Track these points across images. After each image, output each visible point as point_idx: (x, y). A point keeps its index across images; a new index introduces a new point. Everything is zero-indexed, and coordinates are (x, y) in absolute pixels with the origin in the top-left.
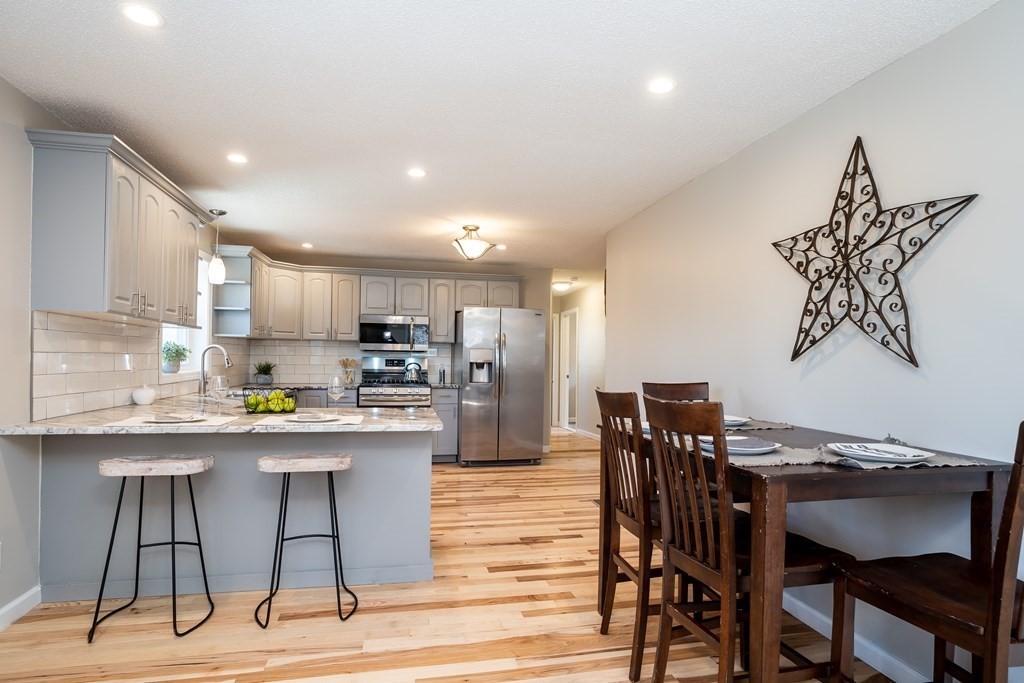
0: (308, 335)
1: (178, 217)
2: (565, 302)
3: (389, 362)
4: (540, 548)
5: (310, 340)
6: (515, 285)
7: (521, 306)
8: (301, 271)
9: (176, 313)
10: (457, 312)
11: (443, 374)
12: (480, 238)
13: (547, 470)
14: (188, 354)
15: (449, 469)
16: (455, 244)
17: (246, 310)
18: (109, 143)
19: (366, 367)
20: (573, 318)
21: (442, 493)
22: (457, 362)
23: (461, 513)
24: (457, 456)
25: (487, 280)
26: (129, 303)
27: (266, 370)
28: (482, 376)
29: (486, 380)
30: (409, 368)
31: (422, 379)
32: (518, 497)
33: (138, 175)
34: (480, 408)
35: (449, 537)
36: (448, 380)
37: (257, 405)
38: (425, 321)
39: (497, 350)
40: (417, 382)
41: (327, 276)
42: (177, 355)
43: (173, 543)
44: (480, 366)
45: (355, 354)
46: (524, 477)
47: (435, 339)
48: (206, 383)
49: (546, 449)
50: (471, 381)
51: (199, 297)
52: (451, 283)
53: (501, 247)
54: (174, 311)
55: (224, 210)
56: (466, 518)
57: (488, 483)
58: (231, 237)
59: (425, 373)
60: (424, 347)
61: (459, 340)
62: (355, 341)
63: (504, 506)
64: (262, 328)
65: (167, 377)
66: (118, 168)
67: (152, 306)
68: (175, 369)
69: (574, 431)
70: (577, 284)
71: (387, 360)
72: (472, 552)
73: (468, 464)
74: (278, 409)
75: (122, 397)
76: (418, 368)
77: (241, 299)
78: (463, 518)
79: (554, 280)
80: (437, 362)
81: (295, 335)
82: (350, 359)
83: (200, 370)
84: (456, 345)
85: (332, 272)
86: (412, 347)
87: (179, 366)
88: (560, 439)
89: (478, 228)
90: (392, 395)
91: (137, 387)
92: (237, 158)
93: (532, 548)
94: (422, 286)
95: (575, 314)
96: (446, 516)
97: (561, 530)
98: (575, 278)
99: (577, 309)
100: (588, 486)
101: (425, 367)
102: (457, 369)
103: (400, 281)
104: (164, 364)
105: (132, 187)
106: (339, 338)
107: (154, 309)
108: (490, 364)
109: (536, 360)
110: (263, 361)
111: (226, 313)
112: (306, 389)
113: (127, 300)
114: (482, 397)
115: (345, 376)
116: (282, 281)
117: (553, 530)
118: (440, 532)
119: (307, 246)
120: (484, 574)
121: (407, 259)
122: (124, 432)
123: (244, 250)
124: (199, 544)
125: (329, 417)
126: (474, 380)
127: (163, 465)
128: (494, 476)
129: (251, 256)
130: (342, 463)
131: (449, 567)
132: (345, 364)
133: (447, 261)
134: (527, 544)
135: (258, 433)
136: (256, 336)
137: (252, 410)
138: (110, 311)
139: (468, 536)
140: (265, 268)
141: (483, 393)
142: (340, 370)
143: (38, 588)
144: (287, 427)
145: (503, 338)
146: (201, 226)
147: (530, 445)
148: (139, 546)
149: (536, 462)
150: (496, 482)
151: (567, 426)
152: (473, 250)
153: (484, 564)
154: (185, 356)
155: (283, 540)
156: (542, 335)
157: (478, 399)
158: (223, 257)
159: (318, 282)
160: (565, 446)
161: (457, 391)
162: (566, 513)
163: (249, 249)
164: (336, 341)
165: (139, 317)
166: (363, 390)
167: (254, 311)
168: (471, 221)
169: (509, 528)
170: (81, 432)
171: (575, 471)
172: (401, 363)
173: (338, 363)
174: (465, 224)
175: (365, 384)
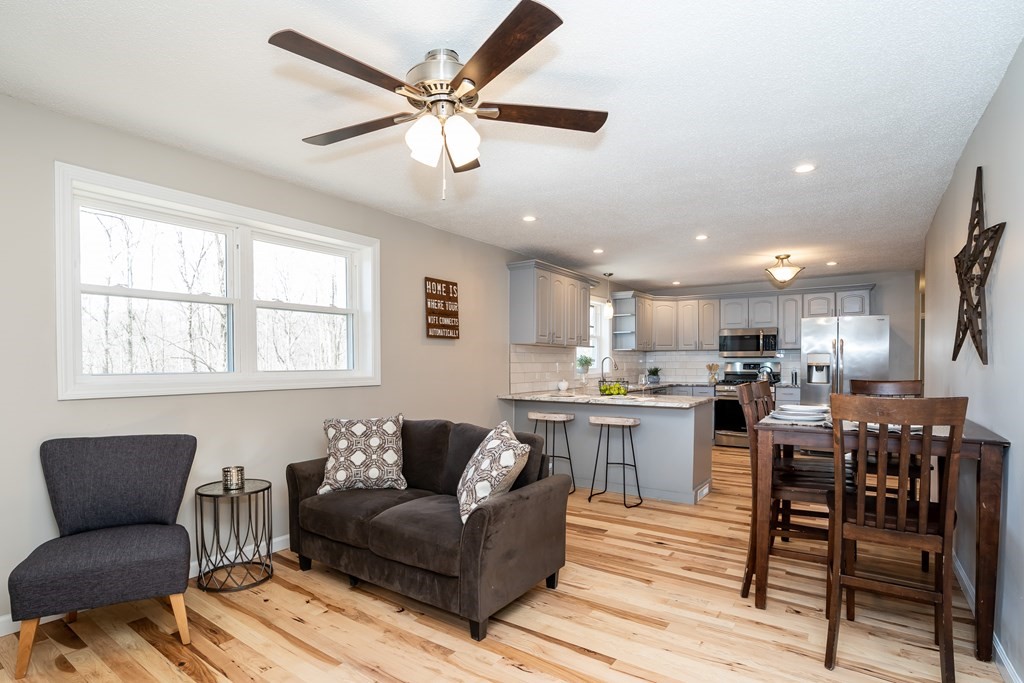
0: (681, 347)
1: (575, 287)
3: (746, 366)
5: (683, 350)
6: (865, 293)
8: (676, 300)
11: (795, 376)
12: (791, 265)
14: (593, 362)
17: (632, 333)
18: (534, 263)
19: (729, 369)
25: (835, 291)
26: (546, 338)
27: (654, 372)
28: (820, 378)
29: (824, 381)
30: (762, 371)
31: (773, 380)
33: (549, 272)
36: (799, 381)
37: (605, 391)
38: (774, 332)
39: (834, 354)
41: (694, 302)
42: (586, 362)
44: (819, 368)
45: (717, 359)
47: (784, 346)
50: (810, 382)
51: (591, 329)
52: (798, 297)
54: (575, 338)
55: (612, 272)
58: (621, 287)
59: (776, 376)
60: (773, 353)
61: (798, 347)
62: (716, 350)
64: (645, 343)
65: (580, 375)
66: (538, 272)
68: (586, 371)
71: (745, 365)
75: (553, 386)
76: (771, 371)
77: (628, 325)
81: (673, 347)
82: (715, 364)
84: (797, 351)
85: (699, 299)
86: (762, 354)
87: (588, 369)
89: (788, 256)
91: (560, 381)
92: (598, 251)
94: (771, 303)
101: (776, 370)
103: (752, 300)
104: (579, 368)
105: (547, 280)
106: (705, 348)
107: (561, 339)
108: (828, 367)
111: (622, 335)
112: (677, 385)
113: (545, 336)
115: (711, 376)
116: (661, 310)
119: (676, 282)
120: (733, 509)
122: (538, 399)
123: (628, 294)
124: (570, 459)
126: (812, 381)
129: (634, 296)
132: (710, 368)
136: (641, 349)
137: (603, 393)
138: (538, 342)
140: (650, 302)
142: (708, 372)
144: (605, 401)
145: (840, 343)
146: (591, 287)
154: (591, 363)
155: (607, 464)
159: (688, 307)
163: (632, 292)
164: (703, 350)
165: (552, 344)
166: (718, 388)
167: (638, 333)
168: (782, 252)
170: (523, 399)
172: (757, 366)
173: (704, 366)
174: (777, 254)
175: (725, 382)
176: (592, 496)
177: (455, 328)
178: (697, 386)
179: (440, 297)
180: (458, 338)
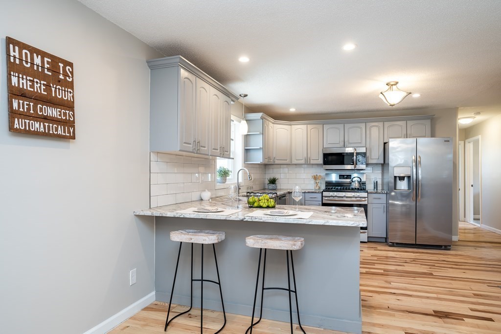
0: (294, 162)
1: (219, 98)
2: (468, 133)
3: (341, 177)
4: (452, 324)
5: (296, 164)
6: (428, 122)
7: (433, 135)
8: (291, 125)
9: (218, 151)
10: (385, 143)
11: (376, 184)
12: (399, 90)
13: (456, 255)
14: (230, 173)
15: (380, 247)
16: (381, 96)
17: (260, 149)
18: (178, 60)
19: (328, 179)
20: (476, 144)
21: (374, 264)
22: (386, 176)
23: (386, 282)
24: (386, 238)
25: (406, 120)
26: (191, 146)
27: (273, 181)
28: (403, 185)
29: (406, 188)
30: (354, 180)
31: (362, 187)
32: (431, 274)
33: (195, 77)
34: (402, 206)
35: (377, 299)
36: (380, 188)
37: (254, 203)
38: (363, 150)
39: (414, 168)
40: (358, 189)
41: (304, 127)
42: (225, 174)
43: (202, 280)
44: (402, 178)
45: (321, 172)
46: (437, 259)
47: (370, 161)
48: (239, 189)
49: (455, 238)
50: (395, 189)
51: (232, 141)
52: (381, 124)
53: (416, 96)
54: (217, 150)
55: (246, 94)
56: (390, 286)
57: (408, 260)
58: (252, 109)
59: (364, 184)
60: (363, 167)
61: (386, 162)
62: (321, 164)
63: (420, 280)
64: (269, 158)
65: (219, 186)
66: (183, 73)
67: (205, 147)
68: (224, 181)
69: (479, 225)
70: (479, 118)
71: (340, 175)
72: (394, 316)
73: (393, 245)
74: (264, 206)
75: (195, 196)
76: (359, 180)
77: (257, 142)
78: (387, 285)
79: (459, 117)
80: (371, 176)
81: (288, 162)
82: (318, 175)
83: (236, 182)
84: (384, 165)
85: (307, 124)
86: (355, 167)
87: (226, 180)
88: (466, 231)
89: (397, 83)
90: (343, 197)
91: (203, 191)
93: (445, 322)
94: (361, 128)
95: (478, 141)
96: (376, 283)
97: (472, 310)
98: (479, 113)
99: (480, 137)
100: (495, 274)
101: (364, 180)
102: (386, 180)
103: (347, 126)
104: (218, 178)
105: (192, 84)
106: (311, 163)
107: (206, 149)
108: (409, 177)
109: (446, 174)
110: (272, 176)
111: (251, 151)
113: (190, 144)
114: (404, 199)
115: (315, 185)
116: (280, 132)
117: (463, 309)
118: (370, 294)
119: (292, 110)
121: (352, 112)
122: (182, 216)
123: (258, 116)
124: (219, 284)
125: (291, 212)
126: (397, 189)
127: (197, 237)
128: (412, 255)
129: (262, 118)
130: (295, 245)
131: (374, 325)
132: (315, 178)
133: (378, 111)
134: (440, 317)
135: (247, 221)
136: (266, 163)
137: (251, 206)
138: (180, 150)
139: (392, 301)
140: (271, 125)
141: (403, 196)
142: (313, 181)
143: (154, 293)
144: (263, 218)
145: (418, 159)
146: (232, 103)
147: (442, 235)
148: (192, 280)
149: (446, 248)
150: (414, 260)
151: (472, 222)
152: (394, 98)
153: (402, 329)
154: (228, 174)
155: (263, 289)
156: (451, 156)
157: (401, 200)
158: (246, 120)
159: (299, 130)
160: (471, 237)
161: (385, 195)
162: (475, 295)
163: (260, 114)
164: (310, 164)
165: (197, 153)
166: (325, 194)
167: (264, 149)
168: (392, 78)
169: (424, 300)
170: (165, 216)
171: (481, 259)
172: (349, 177)
173: (311, 177)
174: (387, 81)
175: (327, 190)
176: (252, 325)
177: (69, 124)
178: (308, 192)
179: (41, 76)
180: (74, 138)
